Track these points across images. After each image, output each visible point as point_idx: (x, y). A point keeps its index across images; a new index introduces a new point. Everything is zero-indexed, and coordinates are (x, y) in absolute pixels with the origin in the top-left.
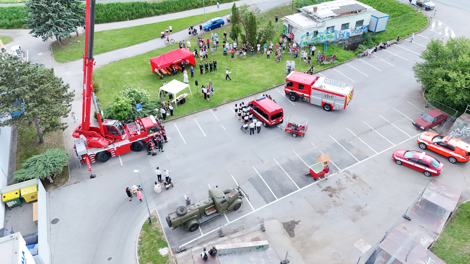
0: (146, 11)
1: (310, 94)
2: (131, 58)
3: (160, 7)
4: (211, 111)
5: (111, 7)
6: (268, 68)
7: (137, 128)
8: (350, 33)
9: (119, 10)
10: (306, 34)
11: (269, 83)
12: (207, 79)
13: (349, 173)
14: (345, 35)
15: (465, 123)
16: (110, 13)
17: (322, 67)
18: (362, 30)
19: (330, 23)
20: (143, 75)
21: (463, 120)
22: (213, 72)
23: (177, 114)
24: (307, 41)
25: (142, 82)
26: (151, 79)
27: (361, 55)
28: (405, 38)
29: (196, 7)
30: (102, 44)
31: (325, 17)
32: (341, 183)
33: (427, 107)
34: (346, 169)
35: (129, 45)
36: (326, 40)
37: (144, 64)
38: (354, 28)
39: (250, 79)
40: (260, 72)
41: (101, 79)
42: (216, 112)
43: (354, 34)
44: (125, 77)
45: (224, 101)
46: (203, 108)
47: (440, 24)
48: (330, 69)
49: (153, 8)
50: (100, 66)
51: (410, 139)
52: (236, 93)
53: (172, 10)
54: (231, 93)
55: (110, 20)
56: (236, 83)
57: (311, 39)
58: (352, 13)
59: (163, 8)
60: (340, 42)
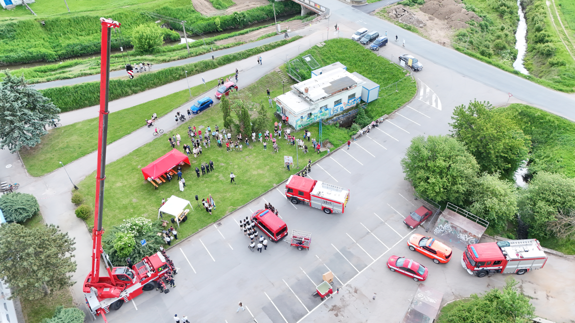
0: (122, 91)
1: (310, 199)
2: (118, 161)
3: (137, 84)
4: (215, 226)
5: (80, 90)
6: (266, 162)
7: (146, 269)
8: (344, 107)
9: (90, 93)
10: (300, 118)
11: (269, 182)
12: (205, 183)
13: (351, 287)
14: (339, 110)
15: (447, 220)
16: (79, 98)
17: (319, 155)
18: (355, 102)
19: (323, 103)
20: (135, 186)
21: (444, 217)
22: (210, 173)
23: (181, 236)
24: (302, 123)
25: (136, 195)
26: (145, 190)
27: (355, 137)
28: (396, 112)
29: (178, 79)
30: (78, 143)
31: (317, 99)
32: (345, 299)
33: (416, 199)
34: (348, 282)
35: (111, 141)
36: (320, 119)
37: (134, 169)
38: (346, 102)
39: (250, 178)
40: (259, 168)
41: (89, 197)
42: (221, 227)
43: (348, 107)
44: (116, 191)
45: (227, 212)
46: (207, 224)
47: (428, 90)
48: (327, 158)
49: (129, 86)
50: (84, 177)
51: (401, 240)
52: (238, 199)
53: (151, 85)
54: (233, 200)
55: (80, 106)
56: (236, 186)
57: (306, 121)
58: (343, 90)
59: (141, 84)
60: (335, 118)
